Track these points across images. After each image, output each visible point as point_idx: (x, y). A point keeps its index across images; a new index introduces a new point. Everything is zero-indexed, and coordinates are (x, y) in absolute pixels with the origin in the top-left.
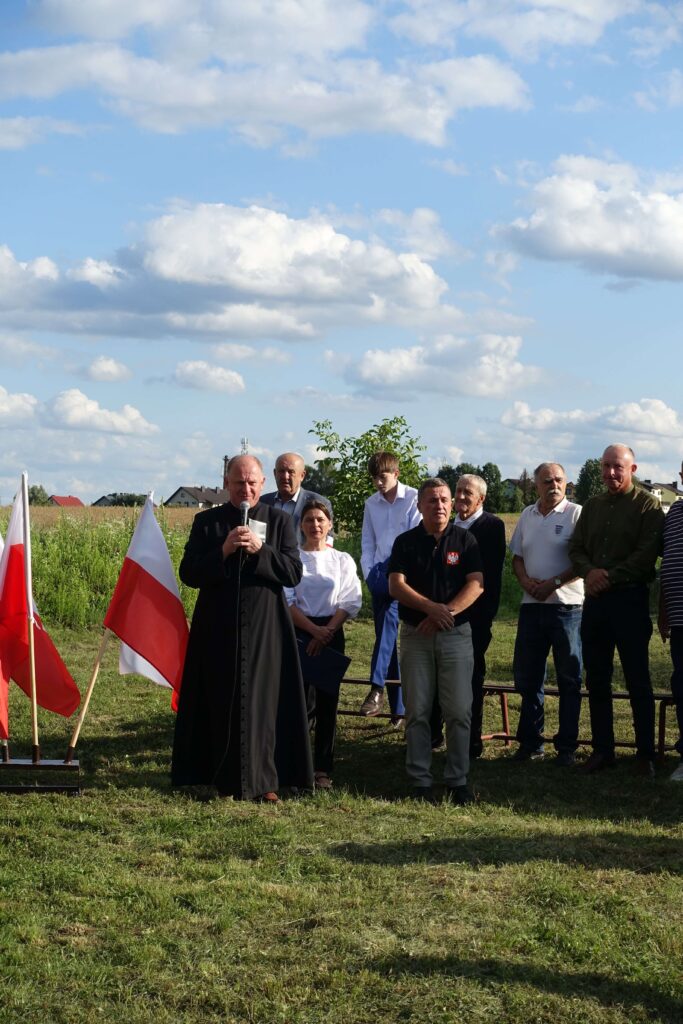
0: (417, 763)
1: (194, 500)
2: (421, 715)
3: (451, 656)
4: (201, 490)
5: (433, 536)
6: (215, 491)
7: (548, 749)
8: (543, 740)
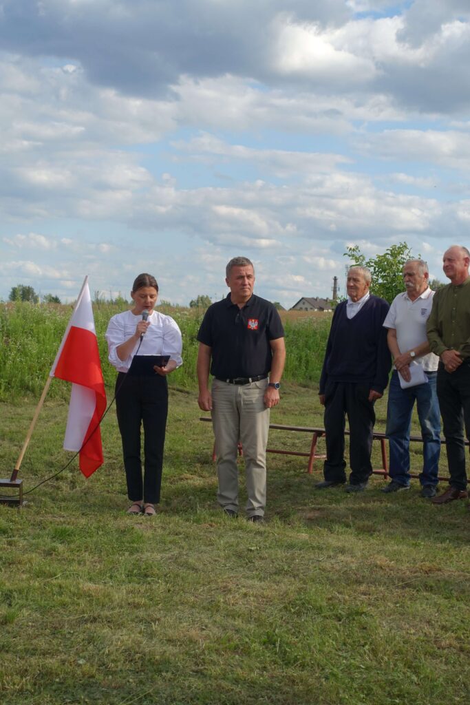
0: (224, 494)
1: (312, 307)
2: (226, 455)
3: (249, 406)
4: (316, 300)
5: (236, 305)
6: (326, 300)
7: (415, 483)
8: (409, 477)
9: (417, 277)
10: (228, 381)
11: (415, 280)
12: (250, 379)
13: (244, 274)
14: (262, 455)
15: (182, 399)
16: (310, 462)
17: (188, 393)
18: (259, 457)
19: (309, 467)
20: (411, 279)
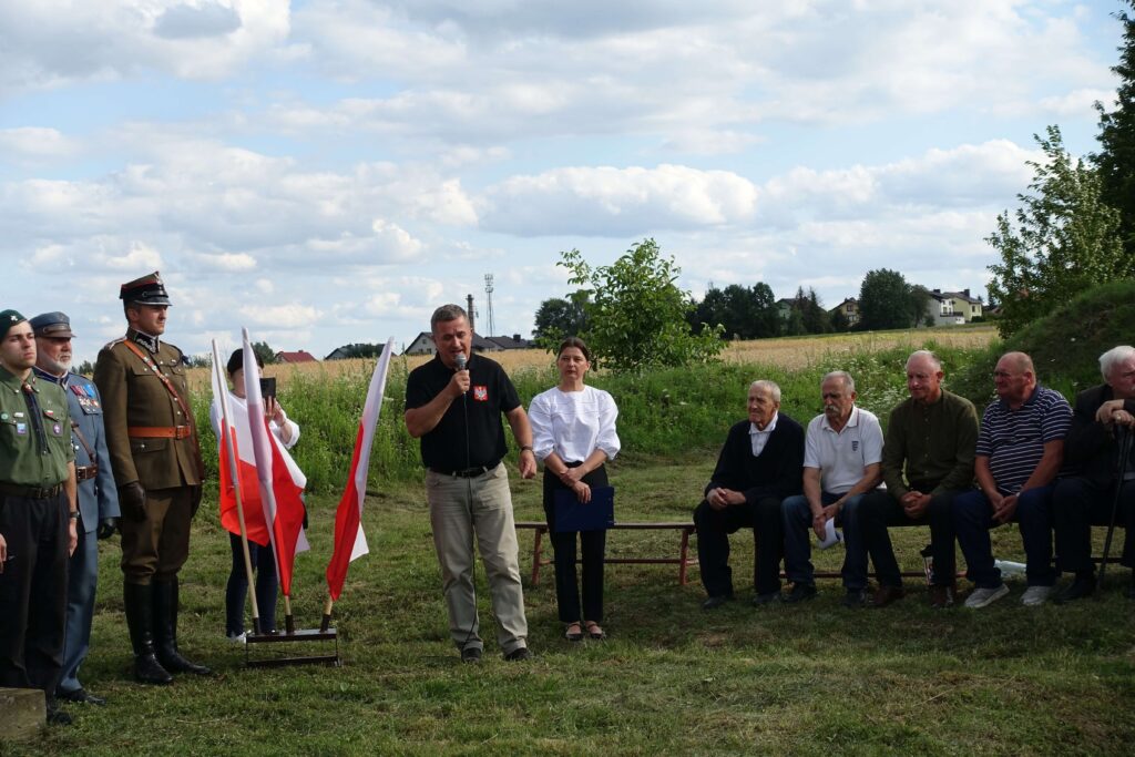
9: (842, 398)
10: (454, 474)
11: (841, 402)
12: (485, 468)
13: (452, 332)
14: (513, 566)
15: (379, 506)
16: (682, 570)
17: (382, 496)
18: (510, 569)
19: (681, 578)
20: (835, 401)
